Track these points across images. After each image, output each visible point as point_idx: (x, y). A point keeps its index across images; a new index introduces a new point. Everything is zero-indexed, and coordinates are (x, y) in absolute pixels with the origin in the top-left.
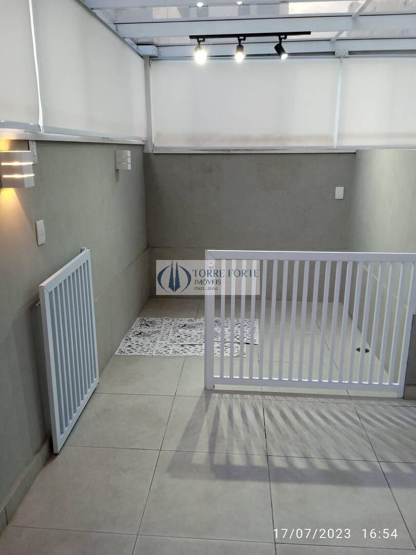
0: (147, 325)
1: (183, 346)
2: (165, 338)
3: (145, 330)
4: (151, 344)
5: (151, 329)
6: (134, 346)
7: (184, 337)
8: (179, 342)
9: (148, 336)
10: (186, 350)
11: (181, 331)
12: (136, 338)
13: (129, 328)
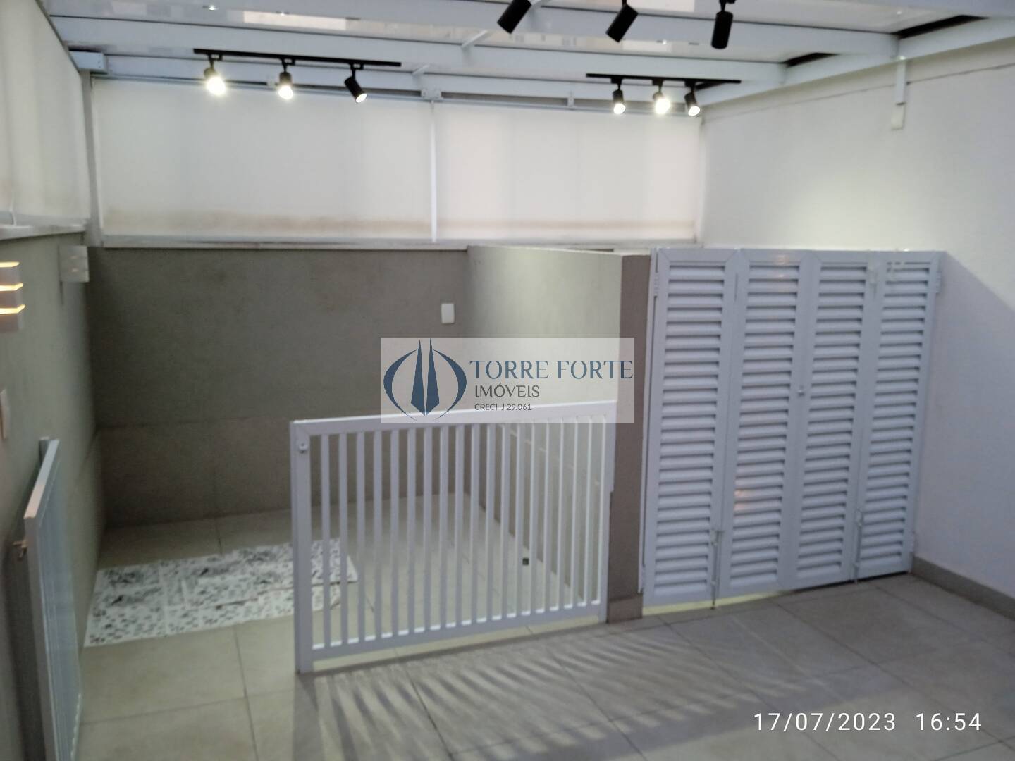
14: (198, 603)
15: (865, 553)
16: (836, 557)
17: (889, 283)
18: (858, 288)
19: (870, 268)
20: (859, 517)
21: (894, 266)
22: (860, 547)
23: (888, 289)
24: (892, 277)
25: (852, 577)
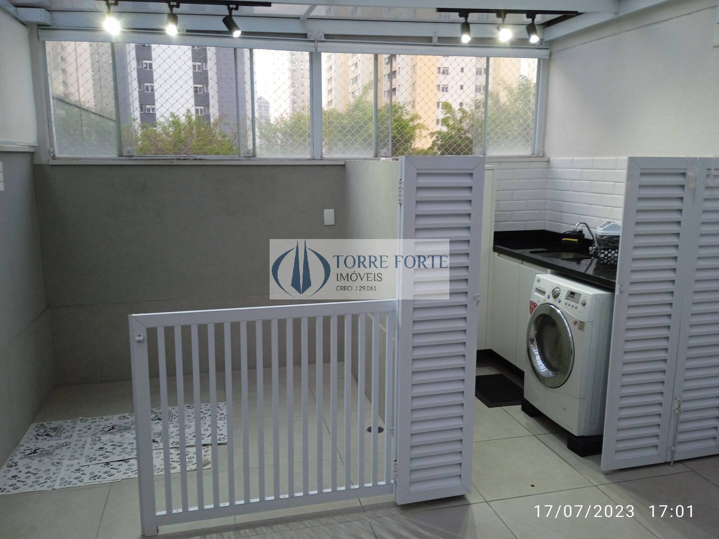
0: (48, 435)
1: (107, 464)
2: (77, 455)
3: (44, 444)
4: (53, 468)
5: (53, 442)
6: (22, 476)
7: (110, 449)
8: (100, 458)
9: (49, 453)
10: (113, 471)
11: (105, 438)
12: (26, 461)
13: (16, 444)
14: (92, 459)
15: (681, 437)
16: (654, 441)
17: (708, 188)
18: (678, 192)
19: (689, 174)
20: (676, 406)
21: (713, 172)
22: (677, 432)
23: (707, 194)
24: (710, 182)
25: (668, 460)
